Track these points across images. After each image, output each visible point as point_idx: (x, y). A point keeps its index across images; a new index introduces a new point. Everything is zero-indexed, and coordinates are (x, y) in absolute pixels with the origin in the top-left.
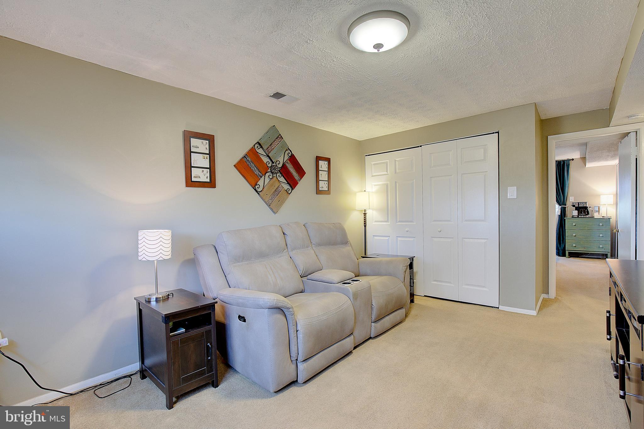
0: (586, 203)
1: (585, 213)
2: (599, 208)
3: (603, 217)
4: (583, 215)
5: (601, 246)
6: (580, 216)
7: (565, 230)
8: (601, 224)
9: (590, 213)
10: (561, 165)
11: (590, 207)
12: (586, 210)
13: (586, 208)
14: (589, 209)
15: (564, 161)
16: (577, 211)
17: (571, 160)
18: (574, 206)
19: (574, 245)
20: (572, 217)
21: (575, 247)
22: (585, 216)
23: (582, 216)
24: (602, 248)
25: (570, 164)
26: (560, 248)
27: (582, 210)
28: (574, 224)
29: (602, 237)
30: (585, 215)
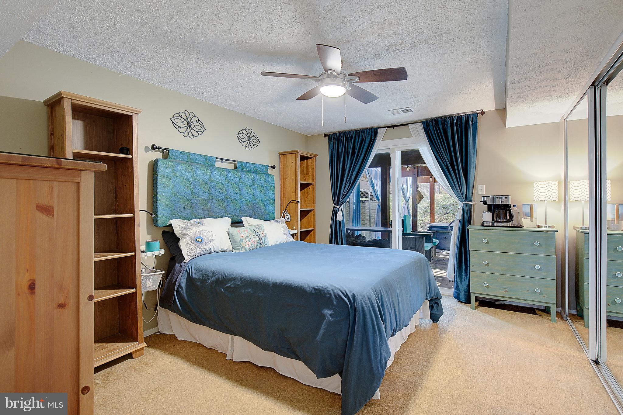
0: (506, 197)
1: (506, 219)
2: (532, 209)
3: (538, 227)
4: (502, 222)
5: (537, 290)
6: (496, 224)
7: (469, 250)
8: (537, 243)
9: (514, 218)
10: (463, 124)
11: (514, 206)
12: (508, 212)
13: (507, 207)
14: (514, 210)
15: (467, 117)
16: (490, 214)
17: (479, 113)
18: (485, 203)
19: (486, 284)
20: (483, 226)
21: (488, 287)
22: (505, 224)
23: (501, 224)
24: (540, 293)
25: (478, 121)
26: (460, 286)
27: (499, 212)
28: (485, 240)
29: (540, 270)
30: (505, 222)
